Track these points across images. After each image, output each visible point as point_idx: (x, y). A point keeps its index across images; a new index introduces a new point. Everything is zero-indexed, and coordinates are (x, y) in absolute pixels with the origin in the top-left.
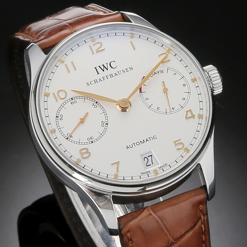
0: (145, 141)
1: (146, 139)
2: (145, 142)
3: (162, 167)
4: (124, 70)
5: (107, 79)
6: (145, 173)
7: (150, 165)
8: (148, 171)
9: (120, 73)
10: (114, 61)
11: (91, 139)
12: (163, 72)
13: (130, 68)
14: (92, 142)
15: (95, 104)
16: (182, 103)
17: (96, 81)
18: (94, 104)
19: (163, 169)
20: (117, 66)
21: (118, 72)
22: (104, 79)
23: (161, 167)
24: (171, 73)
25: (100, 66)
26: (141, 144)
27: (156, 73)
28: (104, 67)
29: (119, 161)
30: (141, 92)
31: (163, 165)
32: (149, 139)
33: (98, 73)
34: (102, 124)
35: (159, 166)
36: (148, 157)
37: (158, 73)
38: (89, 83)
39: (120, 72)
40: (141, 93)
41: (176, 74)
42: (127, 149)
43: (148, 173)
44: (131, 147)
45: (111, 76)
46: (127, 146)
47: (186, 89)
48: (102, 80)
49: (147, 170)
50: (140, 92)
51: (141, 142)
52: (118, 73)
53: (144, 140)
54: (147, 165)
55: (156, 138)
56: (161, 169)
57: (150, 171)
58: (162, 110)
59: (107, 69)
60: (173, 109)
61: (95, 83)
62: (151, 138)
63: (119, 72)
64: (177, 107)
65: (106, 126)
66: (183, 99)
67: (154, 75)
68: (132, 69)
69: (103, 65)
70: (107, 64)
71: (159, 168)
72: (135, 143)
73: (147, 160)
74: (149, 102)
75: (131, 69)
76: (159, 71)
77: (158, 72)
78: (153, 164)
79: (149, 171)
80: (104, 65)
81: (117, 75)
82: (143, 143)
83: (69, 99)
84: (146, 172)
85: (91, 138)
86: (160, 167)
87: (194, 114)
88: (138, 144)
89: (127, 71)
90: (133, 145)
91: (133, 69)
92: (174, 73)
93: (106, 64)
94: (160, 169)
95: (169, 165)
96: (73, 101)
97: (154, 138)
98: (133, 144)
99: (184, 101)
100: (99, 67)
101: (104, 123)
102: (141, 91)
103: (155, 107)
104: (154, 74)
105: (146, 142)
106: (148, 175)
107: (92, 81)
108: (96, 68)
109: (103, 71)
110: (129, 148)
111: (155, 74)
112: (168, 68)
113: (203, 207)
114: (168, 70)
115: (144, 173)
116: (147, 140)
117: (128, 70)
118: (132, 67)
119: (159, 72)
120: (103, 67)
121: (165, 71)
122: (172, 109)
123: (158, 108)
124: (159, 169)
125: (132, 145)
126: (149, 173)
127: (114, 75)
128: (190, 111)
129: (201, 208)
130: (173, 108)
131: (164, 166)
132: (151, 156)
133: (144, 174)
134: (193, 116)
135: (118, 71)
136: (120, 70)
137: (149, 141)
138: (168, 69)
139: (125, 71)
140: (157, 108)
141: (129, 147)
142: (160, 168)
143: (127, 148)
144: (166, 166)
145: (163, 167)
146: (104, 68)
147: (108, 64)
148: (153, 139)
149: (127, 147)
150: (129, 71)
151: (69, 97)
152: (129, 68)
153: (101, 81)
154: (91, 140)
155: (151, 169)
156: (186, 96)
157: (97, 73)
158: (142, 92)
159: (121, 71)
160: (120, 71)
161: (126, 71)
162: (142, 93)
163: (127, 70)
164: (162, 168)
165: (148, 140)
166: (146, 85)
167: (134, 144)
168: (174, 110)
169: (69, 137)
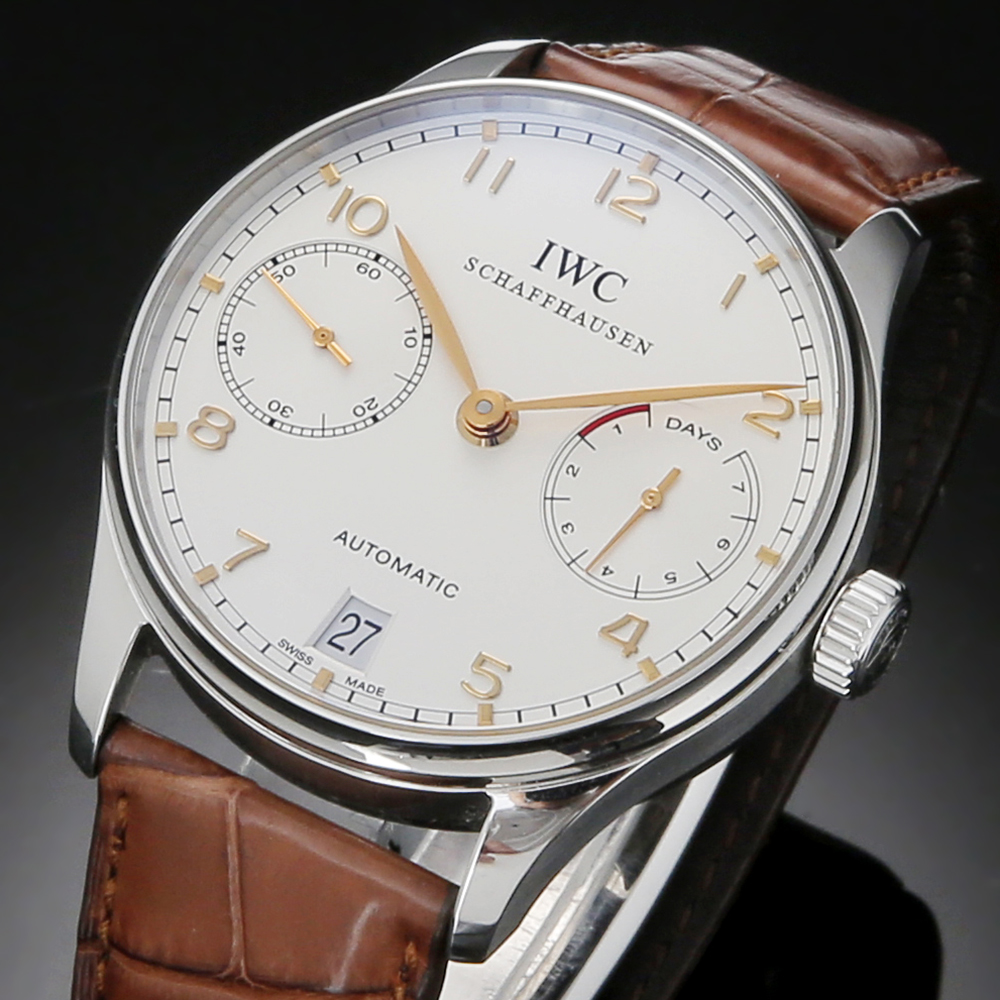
0: (410, 573)
1: (422, 571)
2: (406, 574)
3: (360, 686)
4: (618, 329)
5: (544, 305)
6: (292, 652)
7: (342, 649)
8: (308, 655)
9: (594, 327)
10: (625, 277)
11: (281, 409)
12: (717, 448)
13: (642, 343)
14: (272, 422)
15: (419, 336)
16: (653, 582)
17: (502, 279)
18: (414, 331)
19: (353, 693)
20: (614, 300)
21: (596, 319)
22: (534, 297)
23: (358, 684)
24: (736, 473)
25: (570, 255)
26: (392, 566)
27: (692, 431)
28: (579, 266)
29: (268, 545)
30: (583, 438)
31: (370, 686)
32: (430, 577)
33: (538, 266)
34: (365, 406)
35: (356, 675)
36: (367, 622)
37: (700, 438)
38: (478, 267)
39: (601, 323)
40: (578, 438)
41: (743, 490)
42: (336, 539)
43: (303, 659)
44: (355, 545)
45: (564, 309)
46: (346, 533)
47: (713, 558)
48: (523, 293)
49: (310, 651)
50: (579, 434)
51: (398, 560)
52: (593, 319)
53: (412, 568)
54: (334, 641)
55: (453, 596)
56: (351, 687)
57: (313, 663)
58: (573, 543)
59: (577, 280)
60: (604, 574)
61: (495, 279)
62: (436, 582)
63: (597, 321)
64: (623, 579)
65: (364, 421)
66: (670, 576)
67: (683, 430)
68: (644, 352)
69: (581, 259)
70: (597, 266)
71: (349, 679)
72: (376, 547)
73: (350, 629)
74: (565, 485)
75: (640, 349)
76: (709, 434)
77: (702, 435)
78: (352, 653)
79: (308, 658)
80: (584, 262)
81: (582, 324)
82: (399, 570)
83: (369, 251)
84: (302, 650)
85: (284, 411)
86: (352, 680)
87: (638, 646)
88: (383, 557)
89: (622, 343)
90: (366, 547)
91: (647, 353)
92: (743, 484)
93: (593, 266)
94: (347, 685)
95: (384, 703)
96: (373, 265)
97: (446, 589)
98: (369, 543)
99: (665, 585)
100: (562, 252)
101: (372, 406)
102: (586, 434)
103: (562, 513)
104: (682, 427)
105: (412, 577)
106: (295, 664)
107: (493, 269)
108: (551, 245)
109: (562, 273)
110: (345, 543)
111: (686, 432)
112: (745, 452)
113: (418, 962)
114: (738, 458)
115: (292, 648)
116: (420, 575)
117: (629, 341)
118: (650, 344)
119: (703, 438)
120: (576, 261)
121: (725, 452)
122: (603, 570)
123: (569, 524)
124: (343, 683)
125: (363, 542)
126: (302, 663)
127: (573, 314)
128: (644, 625)
129: (410, 958)
130: (606, 569)
131: (371, 689)
132: (379, 629)
133: (287, 649)
134: (629, 648)
135: (597, 316)
136: (606, 320)
137: (421, 581)
138: (739, 455)
139: (620, 336)
140: (565, 523)
141: (349, 541)
142: (350, 684)
143: (340, 537)
144: (374, 695)
145: (360, 689)
146: (573, 268)
147: (598, 269)
148: (438, 589)
149: (343, 537)
150: (627, 347)
151: (377, 244)
152: (639, 341)
153: (520, 294)
154: (276, 416)
155: (324, 659)
156: (688, 574)
157: (535, 263)
158: (587, 438)
159: (605, 325)
160: (604, 322)
161: (620, 340)
162: (583, 442)
163: (625, 338)
164: (354, 689)
165: (421, 577)
166: (620, 432)
167: (372, 546)
168: (604, 578)
169: (231, 344)
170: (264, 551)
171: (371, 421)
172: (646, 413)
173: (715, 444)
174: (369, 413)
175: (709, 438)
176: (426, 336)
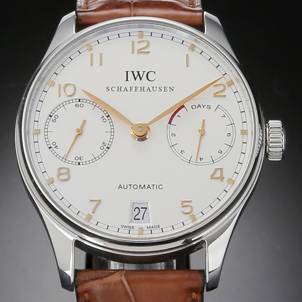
1: (149, 185)
2: (145, 188)
3: (152, 228)
4: (161, 87)
5: (136, 91)
6: (126, 228)
7: (139, 219)
8: (132, 226)
9: (154, 90)
10: (154, 71)
11: (79, 158)
12: (210, 108)
13: (170, 88)
14: (79, 164)
15: (105, 117)
16: (216, 156)
17: (119, 89)
18: (103, 117)
19: (151, 230)
20: (155, 79)
21: (153, 87)
22: (131, 90)
23: (151, 227)
24: (220, 112)
25: (134, 72)
26: (140, 188)
27: (200, 106)
28: (139, 74)
29: (101, 200)
30: (171, 124)
31: (155, 226)
32: (152, 186)
33: (127, 80)
34: (103, 145)
35: (149, 225)
36: (142, 208)
37: (204, 107)
38: (110, 89)
39: (155, 88)
40: (169, 125)
41: (225, 117)
42: (119, 188)
43: (131, 228)
44: (125, 187)
45: (143, 89)
46: (120, 185)
47: (229, 140)
48: (128, 90)
49: (131, 225)
50: (169, 123)
51: (140, 185)
52: (152, 88)
53: (146, 186)
54: (135, 218)
55: (162, 188)
56: (150, 229)
57: (134, 228)
58: (187, 155)
59: (141, 79)
60: (201, 160)
61: (117, 90)
62: (155, 187)
63: (154, 88)
64: (207, 159)
65: (105, 150)
66: (220, 152)
67: (197, 108)
68: (173, 90)
69: (138, 72)
70: (144, 72)
71: (148, 227)
72: (132, 185)
73: (138, 212)
74: (174, 140)
75: (171, 90)
76: (205, 105)
77: (204, 106)
78: (143, 219)
79: (132, 227)
80: (140, 72)
81: (150, 91)
82: (142, 188)
83: (76, 100)
84: (129, 226)
85: (80, 159)
86: (149, 227)
87: (223, 176)
88: (135, 187)
89: (165, 91)
90: (129, 186)
91: (174, 90)
92: (224, 115)
93: (143, 72)
94: (148, 229)
95: (162, 229)
96: (79, 103)
97: (159, 187)
98: (129, 185)
99: (220, 155)
100: (131, 72)
101: (105, 145)
102: (171, 122)
103: (178, 148)
104: (197, 107)
105: (147, 189)
106: (130, 230)
107: (115, 87)
108: (127, 72)
109: (135, 79)
110: (122, 188)
111: (198, 107)
112: (219, 105)
114: (218, 108)
115: (126, 226)
116: (149, 187)
117: (166, 89)
118: (173, 87)
119: (205, 107)
120: (137, 74)
121: (213, 108)
122: (200, 159)
123: (182, 151)
124: (147, 229)
125: (127, 185)
126: (131, 229)
127: (146, 89)
128: (221, 169)
130: (200, 158)
131: (156, 227)
132: (146, 208)
133: (125, 227)
134: (222, 178)
135: (153, 86)
136: (156, 86)
137: (151, 189)
138: (218, 107)
140: (181, 151)
141: (123, 187)
142: (149, 228)
143: (119, 187)
144: (157, 228)
145: (153, 228)
146: (138, 76)
147: (145, 73)
148: (157, 188)
149: (120, 187)
150: (167, 91)
151: (77, 96)
152: (169, 88)
153: (127, 91)
154: (79, 161)
155: (137, 225)
156: (224, 149)
157: (126, 80)
158: (172, 123)
159: (157, 88)
160: (156, 87)
161: (164, 90)
162: (171, 125)
163: (165, 89)
164: (151, 229)
165: (150, 187)
166: (180, 117)
167: (130, 185)
168: (201, 162)
169: (53, 147)
170: (100, 202)
171: (107, 149)
172: (184, 108)
173: (209, 107)
174: (105, 147)
175: (206, 106)
176: (108, 116)
